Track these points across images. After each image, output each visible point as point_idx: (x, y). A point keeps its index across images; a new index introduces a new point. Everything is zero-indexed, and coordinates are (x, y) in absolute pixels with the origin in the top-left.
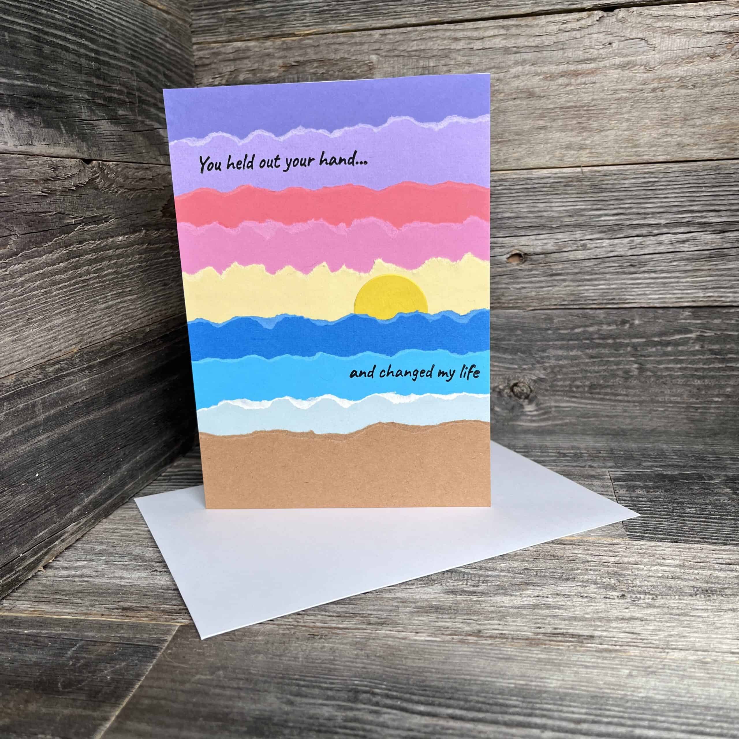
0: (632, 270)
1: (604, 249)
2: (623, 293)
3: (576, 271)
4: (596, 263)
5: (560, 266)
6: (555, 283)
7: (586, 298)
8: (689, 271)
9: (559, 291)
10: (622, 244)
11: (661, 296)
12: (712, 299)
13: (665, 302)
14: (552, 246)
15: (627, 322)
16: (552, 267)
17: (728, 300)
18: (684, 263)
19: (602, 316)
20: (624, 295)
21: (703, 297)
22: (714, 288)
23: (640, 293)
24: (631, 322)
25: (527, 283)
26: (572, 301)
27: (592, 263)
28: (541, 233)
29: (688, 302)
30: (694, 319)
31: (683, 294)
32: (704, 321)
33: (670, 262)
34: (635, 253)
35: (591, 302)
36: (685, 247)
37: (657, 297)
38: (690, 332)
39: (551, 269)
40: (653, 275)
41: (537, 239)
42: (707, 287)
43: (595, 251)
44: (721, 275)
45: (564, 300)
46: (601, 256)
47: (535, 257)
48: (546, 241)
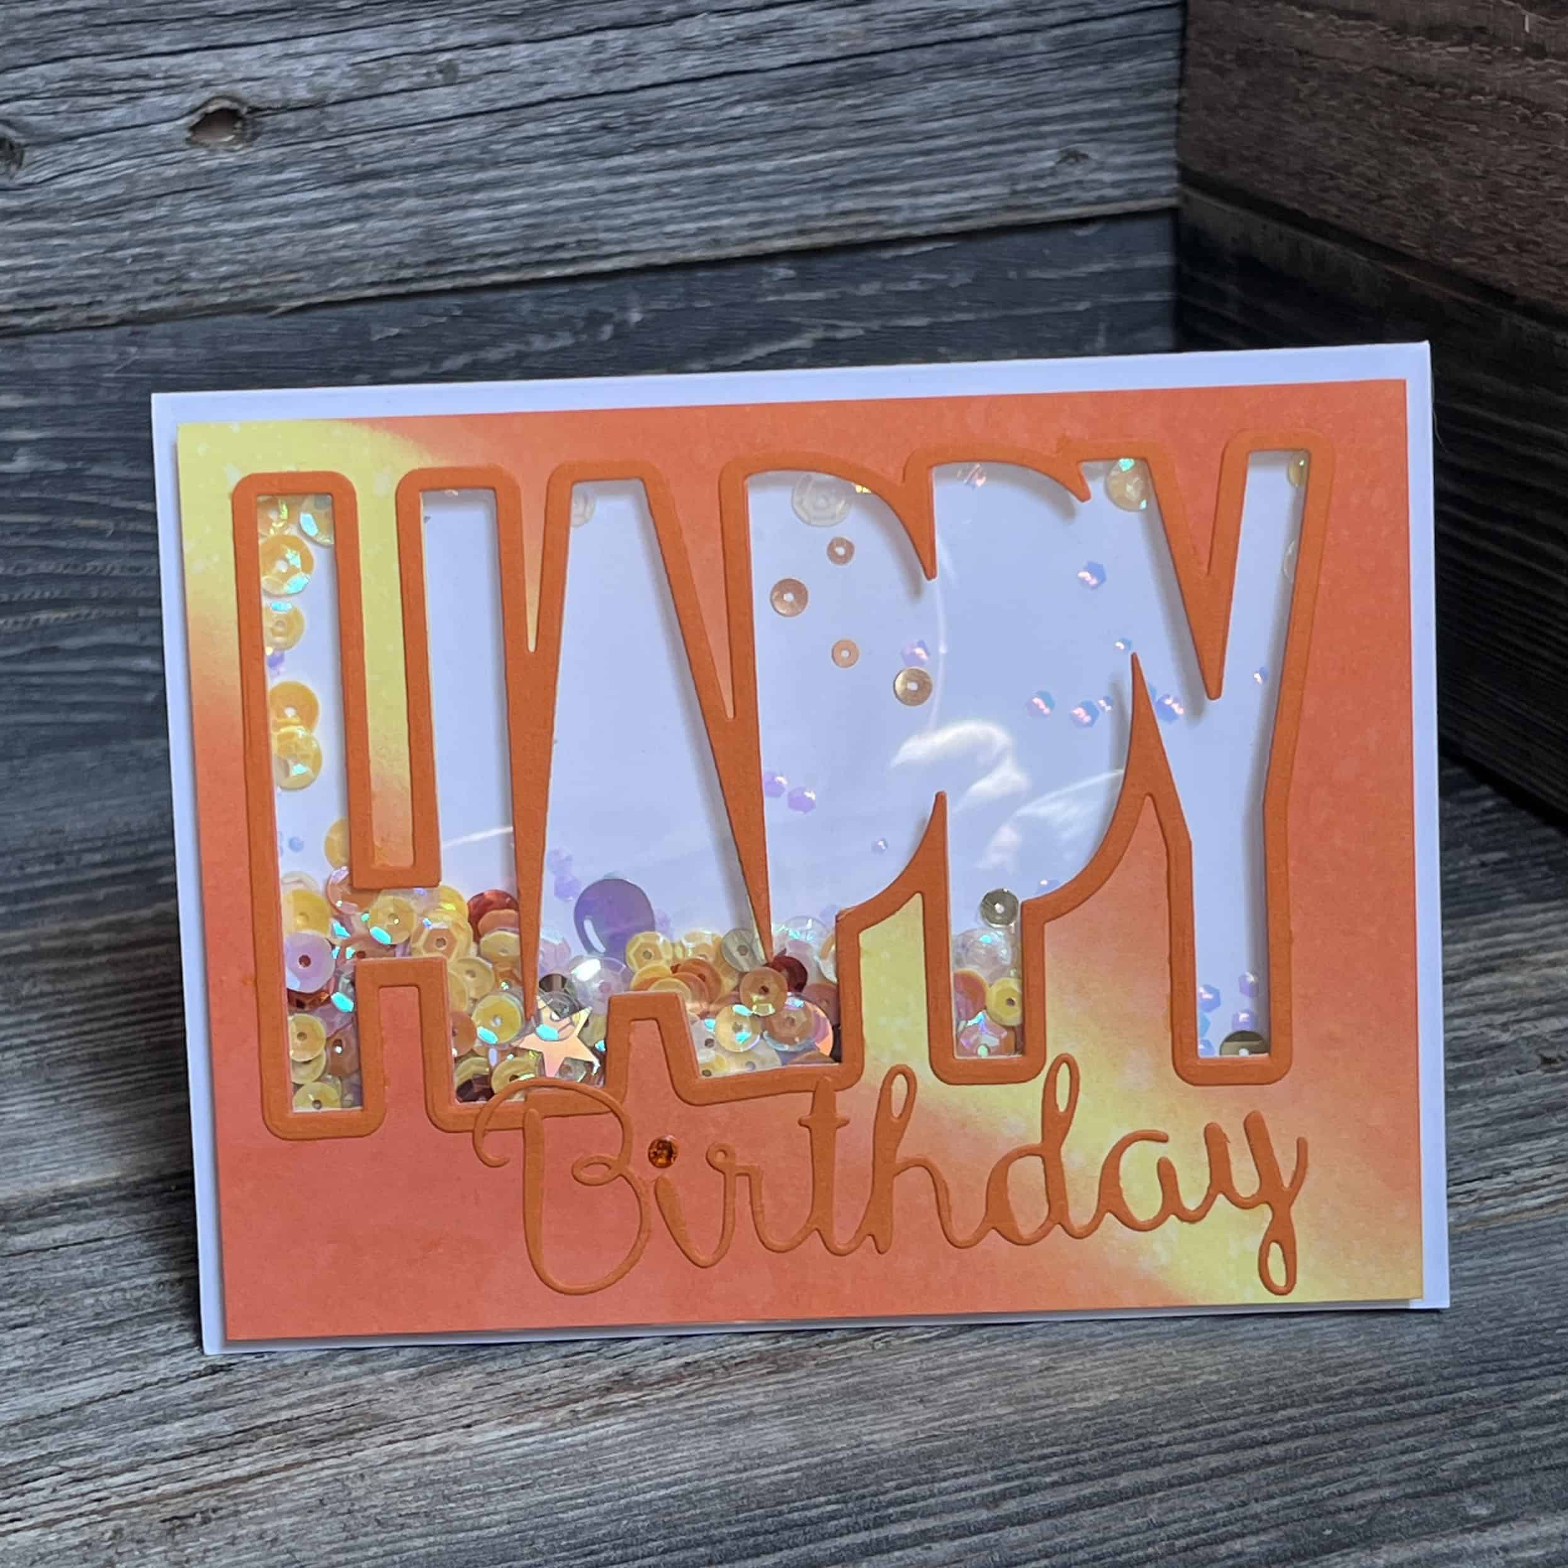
0: (608, 141)
1: (516, 78)
2: (584, 225)
3: (432, 158)
4: (495, 126)
5: (378, 147)
6: (367, 206)
7: (473, 253)
8: (780, 132)
9: (383, 232)
10: (572, 55)
11: (704, 224)
12: (852, 220)
13: (717, 243)
14: (343, 75)
15: (607, 318)
16: (354, 151)
17: (898, 218)
18: (761, 108)
19: (527, 307)
20: (593, 230)
21: (828, 216)
22: (853, 184)
23: (637, 218)
24: (618, 317)
25: (271, 213)
26: (430, 263)
27: (479, 128)
28: (303, 31)
29: (787, 235)
30: (804, 288)
31: (767, 210)
32: (833, 293)
33: (720, 108)
34: (614, 87)
35: (489, 263)
36: (762, 57)
37: (691, 226)
38: (796, 330)
39: (351, 158)
40: (672, 154)
41: (288, 56)
42: (835, 181)
43: (489, 86)
44: (870, 141)
45: (401, 266)
46: (509, 104)
47: (290, 120)
48: (320, 61)
